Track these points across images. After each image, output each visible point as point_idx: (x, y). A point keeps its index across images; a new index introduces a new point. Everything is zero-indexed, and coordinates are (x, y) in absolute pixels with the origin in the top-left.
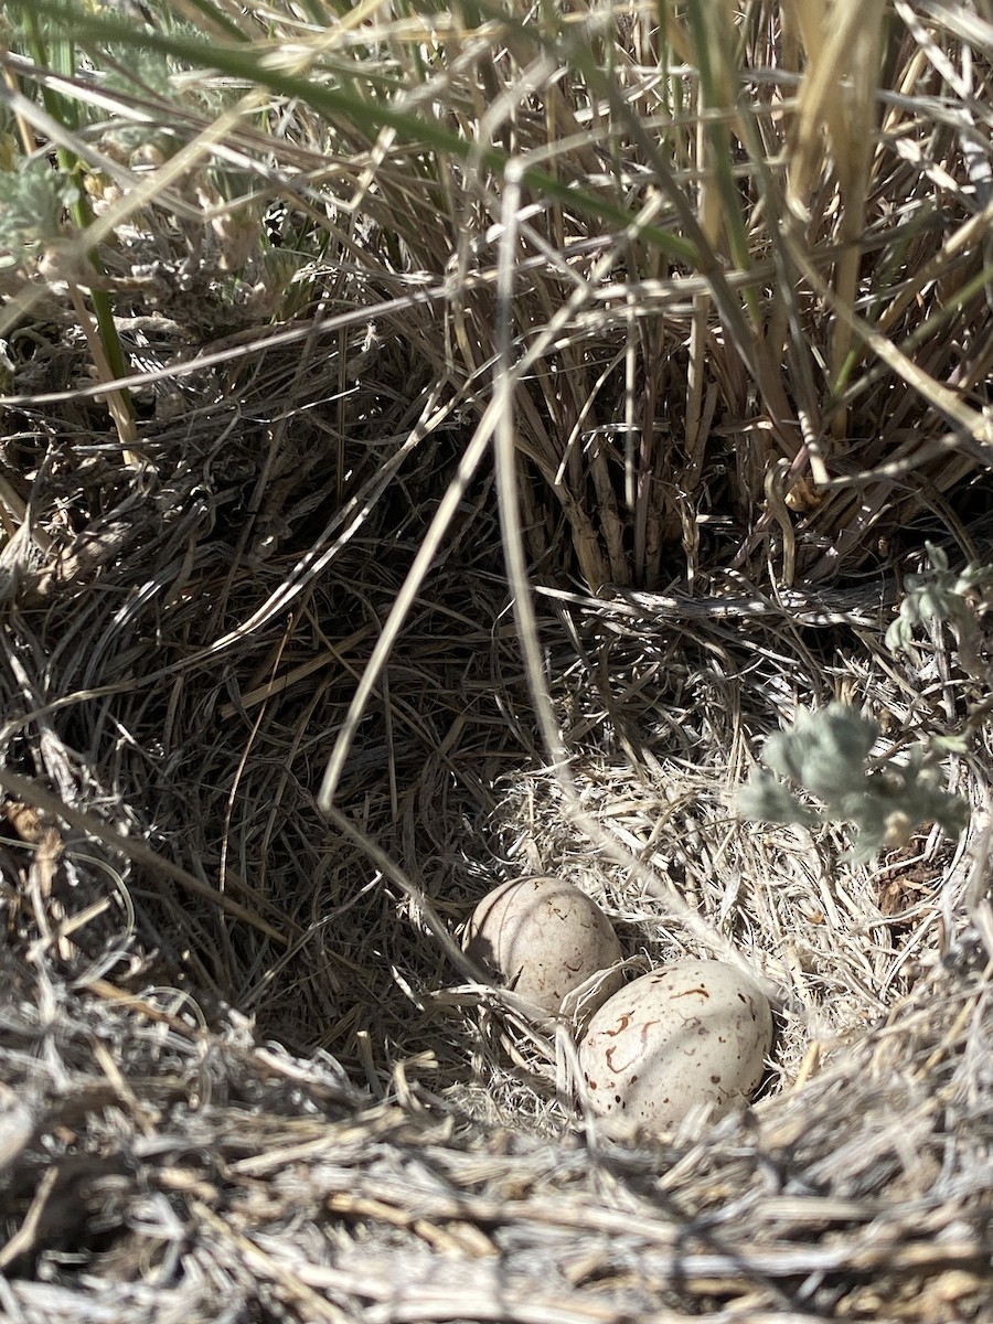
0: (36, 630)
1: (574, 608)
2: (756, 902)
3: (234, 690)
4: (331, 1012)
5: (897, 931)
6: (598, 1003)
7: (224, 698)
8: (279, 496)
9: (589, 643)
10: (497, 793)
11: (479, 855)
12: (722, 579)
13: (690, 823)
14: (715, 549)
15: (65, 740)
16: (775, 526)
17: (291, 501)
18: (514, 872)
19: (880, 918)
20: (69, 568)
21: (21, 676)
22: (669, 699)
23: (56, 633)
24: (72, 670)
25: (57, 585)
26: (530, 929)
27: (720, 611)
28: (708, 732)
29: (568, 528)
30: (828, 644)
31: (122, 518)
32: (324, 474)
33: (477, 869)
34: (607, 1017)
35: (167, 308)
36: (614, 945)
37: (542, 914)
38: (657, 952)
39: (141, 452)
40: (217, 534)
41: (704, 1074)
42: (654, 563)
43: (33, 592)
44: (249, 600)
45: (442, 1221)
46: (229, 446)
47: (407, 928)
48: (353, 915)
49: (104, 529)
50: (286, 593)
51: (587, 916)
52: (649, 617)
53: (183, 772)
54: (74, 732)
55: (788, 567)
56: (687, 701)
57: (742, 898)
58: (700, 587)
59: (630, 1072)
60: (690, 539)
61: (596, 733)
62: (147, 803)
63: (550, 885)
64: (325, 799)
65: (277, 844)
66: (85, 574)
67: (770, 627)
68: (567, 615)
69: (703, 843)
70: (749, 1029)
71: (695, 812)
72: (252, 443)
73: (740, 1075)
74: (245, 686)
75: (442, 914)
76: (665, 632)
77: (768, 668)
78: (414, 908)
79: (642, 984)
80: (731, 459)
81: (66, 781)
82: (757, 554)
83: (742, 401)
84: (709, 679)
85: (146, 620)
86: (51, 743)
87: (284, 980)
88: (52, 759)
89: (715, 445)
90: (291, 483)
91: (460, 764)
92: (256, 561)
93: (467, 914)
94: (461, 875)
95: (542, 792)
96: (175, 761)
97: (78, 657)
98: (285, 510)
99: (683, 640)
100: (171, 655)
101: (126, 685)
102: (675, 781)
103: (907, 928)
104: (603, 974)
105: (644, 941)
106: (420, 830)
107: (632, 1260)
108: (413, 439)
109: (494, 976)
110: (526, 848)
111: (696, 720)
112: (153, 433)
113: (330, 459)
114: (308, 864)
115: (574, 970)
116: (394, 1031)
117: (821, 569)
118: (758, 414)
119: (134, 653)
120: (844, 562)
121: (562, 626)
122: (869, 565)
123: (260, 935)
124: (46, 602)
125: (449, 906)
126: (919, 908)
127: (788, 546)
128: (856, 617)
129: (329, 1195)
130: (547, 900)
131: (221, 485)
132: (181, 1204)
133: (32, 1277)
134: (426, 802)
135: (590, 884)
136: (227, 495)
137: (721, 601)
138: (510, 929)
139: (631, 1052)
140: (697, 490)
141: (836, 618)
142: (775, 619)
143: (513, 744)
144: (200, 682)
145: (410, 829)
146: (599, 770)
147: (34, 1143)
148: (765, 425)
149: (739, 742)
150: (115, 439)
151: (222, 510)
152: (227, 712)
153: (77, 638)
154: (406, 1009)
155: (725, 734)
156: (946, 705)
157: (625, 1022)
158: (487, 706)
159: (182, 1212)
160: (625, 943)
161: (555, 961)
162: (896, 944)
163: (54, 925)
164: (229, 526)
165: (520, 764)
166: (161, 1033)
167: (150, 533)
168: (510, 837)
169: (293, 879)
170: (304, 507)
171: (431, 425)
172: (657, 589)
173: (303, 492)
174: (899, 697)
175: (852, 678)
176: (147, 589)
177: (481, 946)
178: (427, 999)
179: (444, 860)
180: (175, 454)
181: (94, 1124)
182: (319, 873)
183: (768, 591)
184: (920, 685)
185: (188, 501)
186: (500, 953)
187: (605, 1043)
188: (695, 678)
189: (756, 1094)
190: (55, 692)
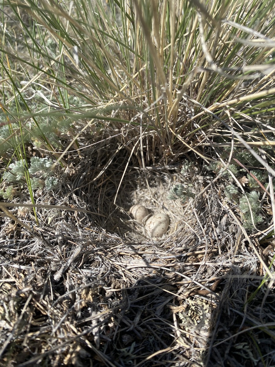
0: (70, 181)
1: (139, 169)
2: (165, 204)
3: (96, 185)
4: (113, 225)
5: (184, 208)
6: (147, 220)
7: (95, 186)
8: (100, 159)
9: (141, 173)
10: (131, 194)
11: (129, 202)
12: (158, 164)
13: (156, 195)
14: (157, 161)
15: (76, 195)
16: (165, 158)
17: (101, 159)
18: (134, 204)
19: (182, 206)
20: (74, 172)
21: (69, 187)
22: (152, 180)
23: (73, 181)
24: (76, 185)
25: (73, 174)
26: (138, 212)
27: (158, 169)
28: (157, 183)
29: (137, 160)
30: (172, 172)
31: (80, 165)
32: (105, 155)
33: (129, 204)
34: (148, 222)
35: (83, 136)
36: (148, 212)
37: (139, 210)
38: (153, 212)
39: (82, 156)
40: (92, 165)
41: (161, 228)
42: (149, 163)
43: (69, 175)
44: (97, 173)
45: (134, 254)
46: (93, 153)
47: (121, 213)
48: (114, 212)
49: (78, 166)
50: (102, 172)
51: (144, 209)
52: (149, 170)
53: (91, 196)
54: (77, 193)
55: (167, 163)
56: (154, 180)
57: (163, 204)
58: (155, 165)
59: (152, 229)
60: (153, 160)
61: (143, 185)
62: (87, 202)
63: (139, 206)
64: (114, 203)
65: (104, 204)
66: (76, 173)
67: (165, 170)
68: (138, 170)
69: (158, 198)
70: (166, 222)
71: (156, 194)
72: (96, 153)
73: (166, 228)
74: (97, 184)
75: (125, 210)
76: (151, 171)
77: (164, 175)
78: (122, 211)
79: (152, 217)
80: (158, 149)
81: (77, 200)
82: (162, 161)
83: (160, 143)
84: (157, 177)
85: (84, 178)
86: (74, 195)
87: (107, 222)
88: (74, 197)
89: (156, 148)
90: (101, 157)
91: (126, 191)
92: (98, 168)
93: (128, 210)
94: (127, 205)
95: (137, 193)
96: (90, 195)
97: (76, 184)
98: (101, 161)
99: (153, 172)
100: (88, 182)
101: (83, 186)
102: (154, 190)
103: (185, 207)
104: (147, 216)
105: (151, 211)
106: (122, 200)
107: (159, 257)
108: (117, 151)
109: (133, 218)
110: (135, 201)
111: (155, 182)
112: (82, 153)
113: (106, 153)
114: (108, 206)
115: (143, 216)
116: (121, 227)
117: (171, 163)
118: (162, 144)
119: (83, 182)
120: (174, 162)
121: (137, 172)
122: (177, 162)
123: (103, 217)
124: (71, 177)
125: (126, 209)
126: (186, 205)
127: (167, 160)
128: (176, 168)
129: (120, 252)
130: (139, 208)
131: (92, 159)
132: (100, 256)
133: (83, 268)
134: (122, 196)
135: (144, 204)
136: (93, 160)
137: (158, 167)
138: (135, 212)
139: (152, 226)
140: (154, 154)
141: (173, 169)
142: (165, 169)
143: (132, 187)
144: (92, 184)
145: (120, 200)
146: (144, 190)
147: (81, 250)
148: (163, 146)
149: (161, 185)
150: (78, 154)
151: (93, 162)
152: (95, 188)
153: (76, 181)
154: (122, 223)
155: (159, 184)
156: (188, 178)
157: (151, 222)
158: (129, 183)
159: (101, 257)
160: (149, 211)
161: (141, 216)
162: (184, 209)
163: (78, 220)
164: (94, 164)
165: (133, 190)
166: (94, 233)
167: (84, 166)
168: (133, 199)
169: (106, 208)
170: (103, 160)
171: (120, 149)
172: (149, 166)
173: (103, 158)
174: (181, 178)
175: (175, 176)
176: (84, 174)
177: (131, 214)
178: (125, 222)
179: (125, 203)
180: (86, 155)
181: (88, 247)
182: (110, 207)
183: (164, 166)
184: (184, 176)
185: (88, 161)
186: (134, 215)
187: (148, 225)
188: (155, 177)
189: (168, 229)
190: (74, 189)
